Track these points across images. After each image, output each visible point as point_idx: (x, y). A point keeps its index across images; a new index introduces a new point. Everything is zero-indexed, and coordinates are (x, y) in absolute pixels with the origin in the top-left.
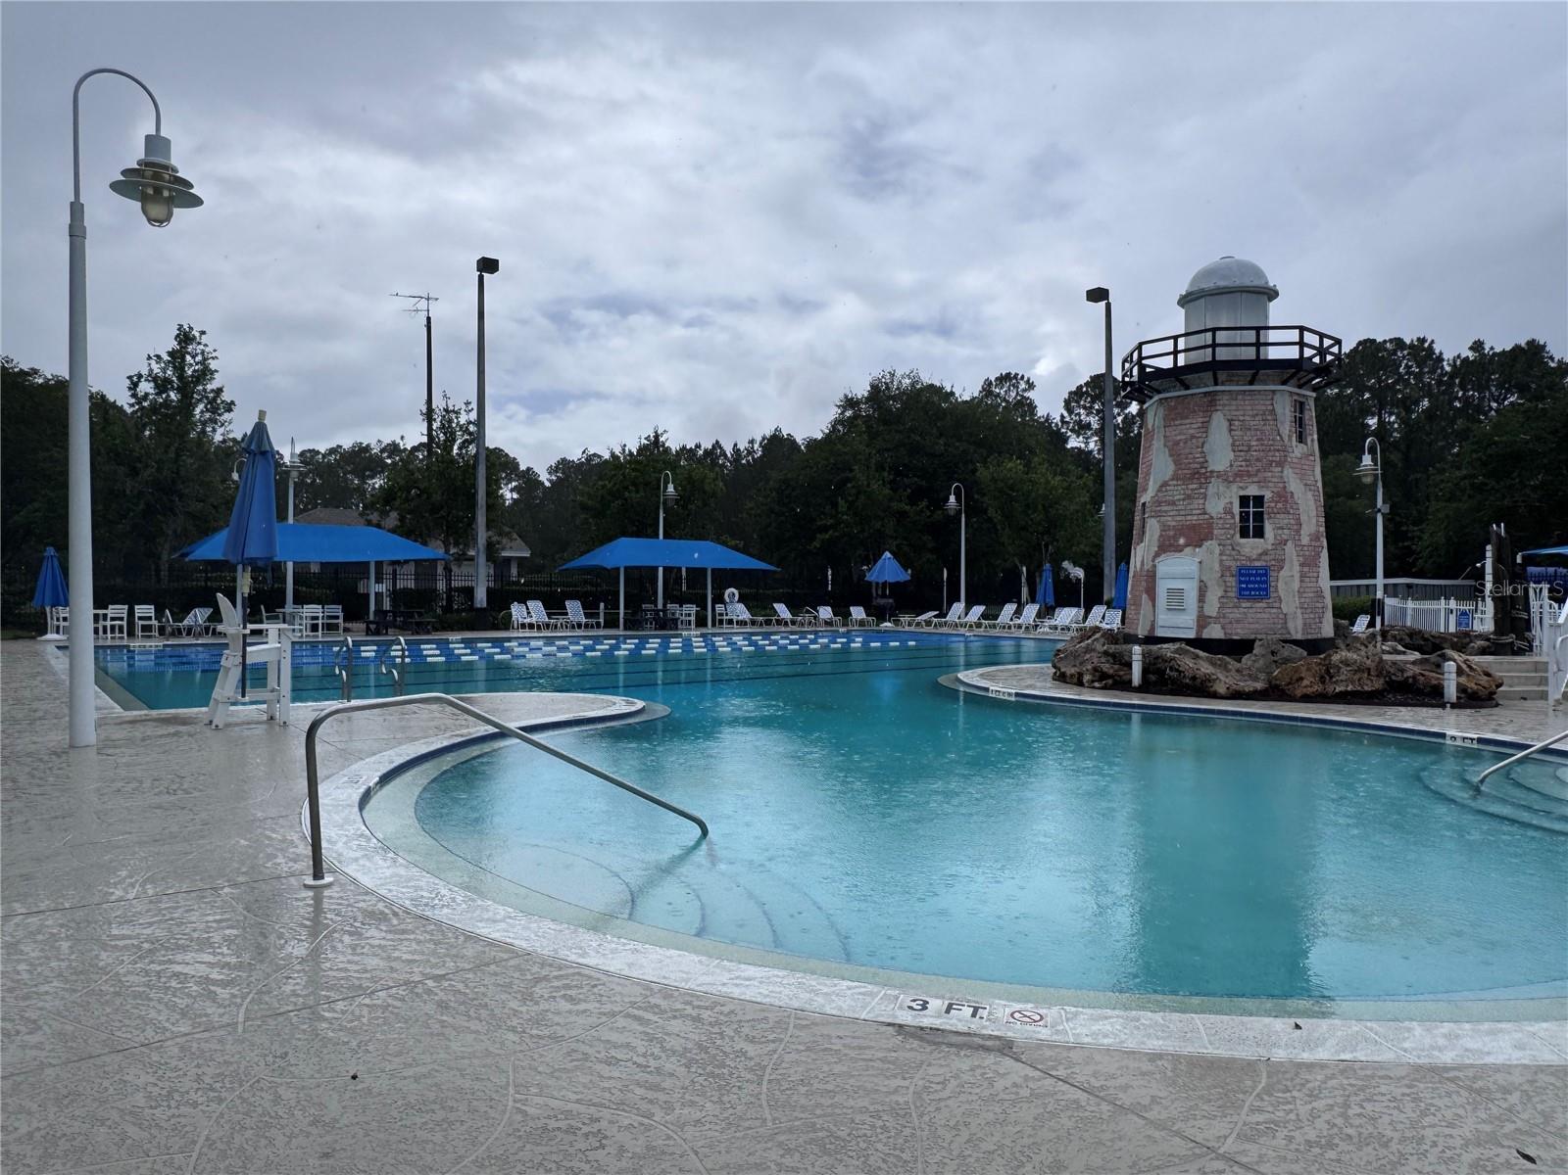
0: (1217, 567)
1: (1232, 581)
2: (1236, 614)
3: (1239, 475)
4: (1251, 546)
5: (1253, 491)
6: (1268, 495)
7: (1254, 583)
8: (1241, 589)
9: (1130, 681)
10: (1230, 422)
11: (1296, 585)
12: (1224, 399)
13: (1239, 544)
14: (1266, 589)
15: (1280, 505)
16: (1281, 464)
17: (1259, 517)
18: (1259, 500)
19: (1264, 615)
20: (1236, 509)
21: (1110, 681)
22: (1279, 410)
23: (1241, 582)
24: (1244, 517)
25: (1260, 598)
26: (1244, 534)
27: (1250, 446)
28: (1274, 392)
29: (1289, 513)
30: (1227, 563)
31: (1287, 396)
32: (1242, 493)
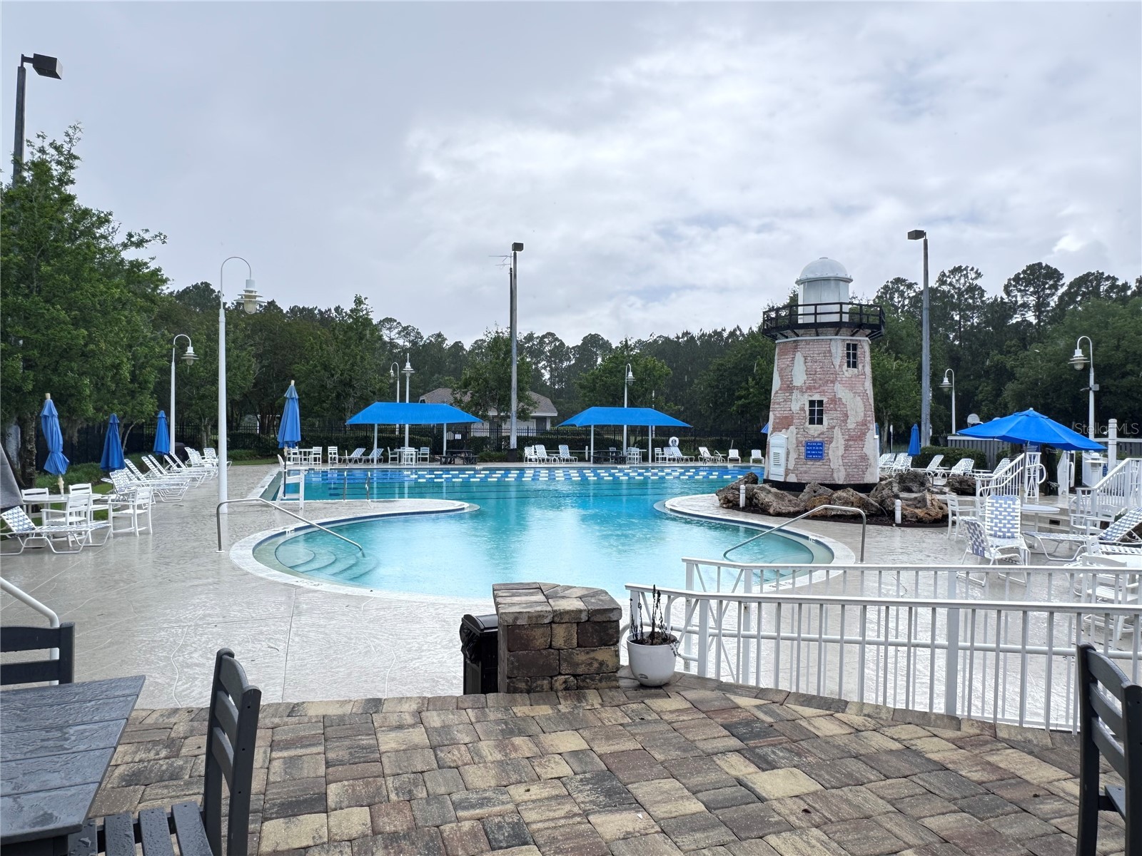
0: (795, 441)
1: (803, 449)
2: (804, 468)
3: (809, 388)
4: (815, 430)
5: (816, 397)
6: (825, 400)
7: (815, 451)
8: (807, 454)
9: (739, 505)
10: (805, 358)
11: (841, 452)
12: (802, 345)
13: (807, 428)
14: (821, 455)
15: (832, 406)
16: (833, 382)
17: (821, 412)
18: (821, 403)
19: (820, 469)
20: (807, 408)
21: (731, 504)
22: (833, 351)
23: (807, 450)
24: (812, 412)
25: (820, 459)
26: (812, 422)
27: (816, 371)
28: (831, 340)
29: (836, 410)
30: (800, 439)
31: (839, 342)
32: (811, 399)
